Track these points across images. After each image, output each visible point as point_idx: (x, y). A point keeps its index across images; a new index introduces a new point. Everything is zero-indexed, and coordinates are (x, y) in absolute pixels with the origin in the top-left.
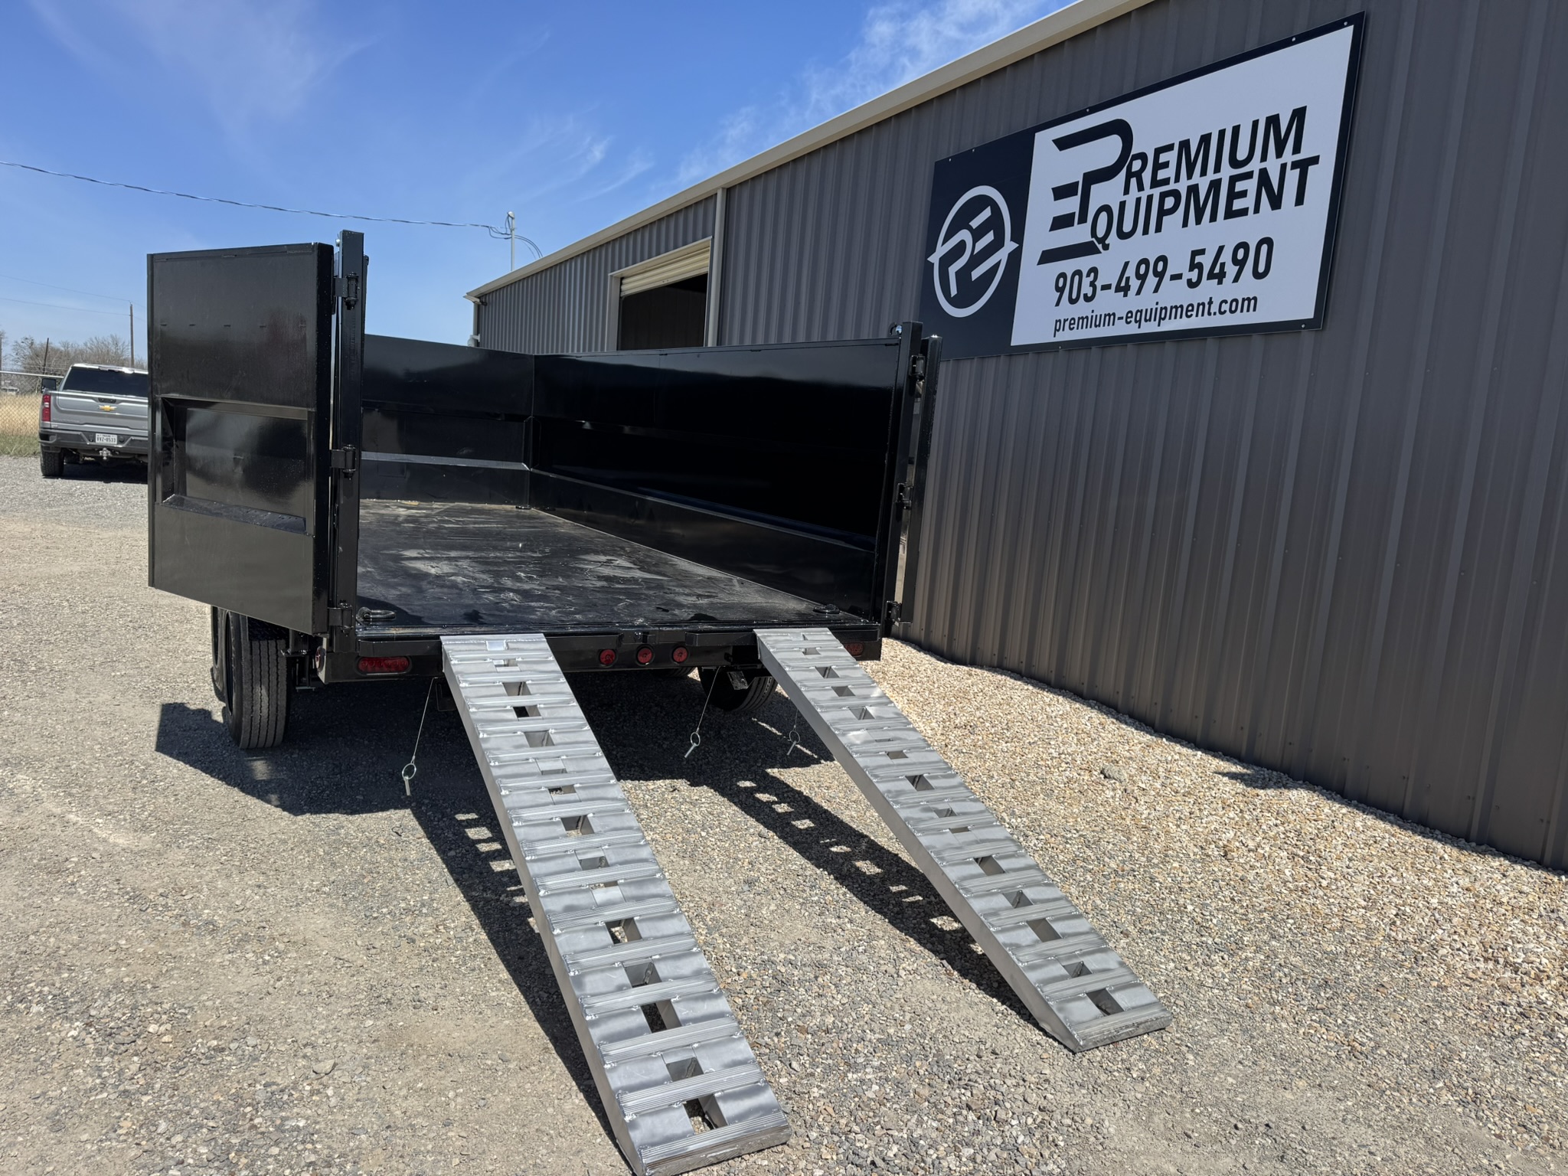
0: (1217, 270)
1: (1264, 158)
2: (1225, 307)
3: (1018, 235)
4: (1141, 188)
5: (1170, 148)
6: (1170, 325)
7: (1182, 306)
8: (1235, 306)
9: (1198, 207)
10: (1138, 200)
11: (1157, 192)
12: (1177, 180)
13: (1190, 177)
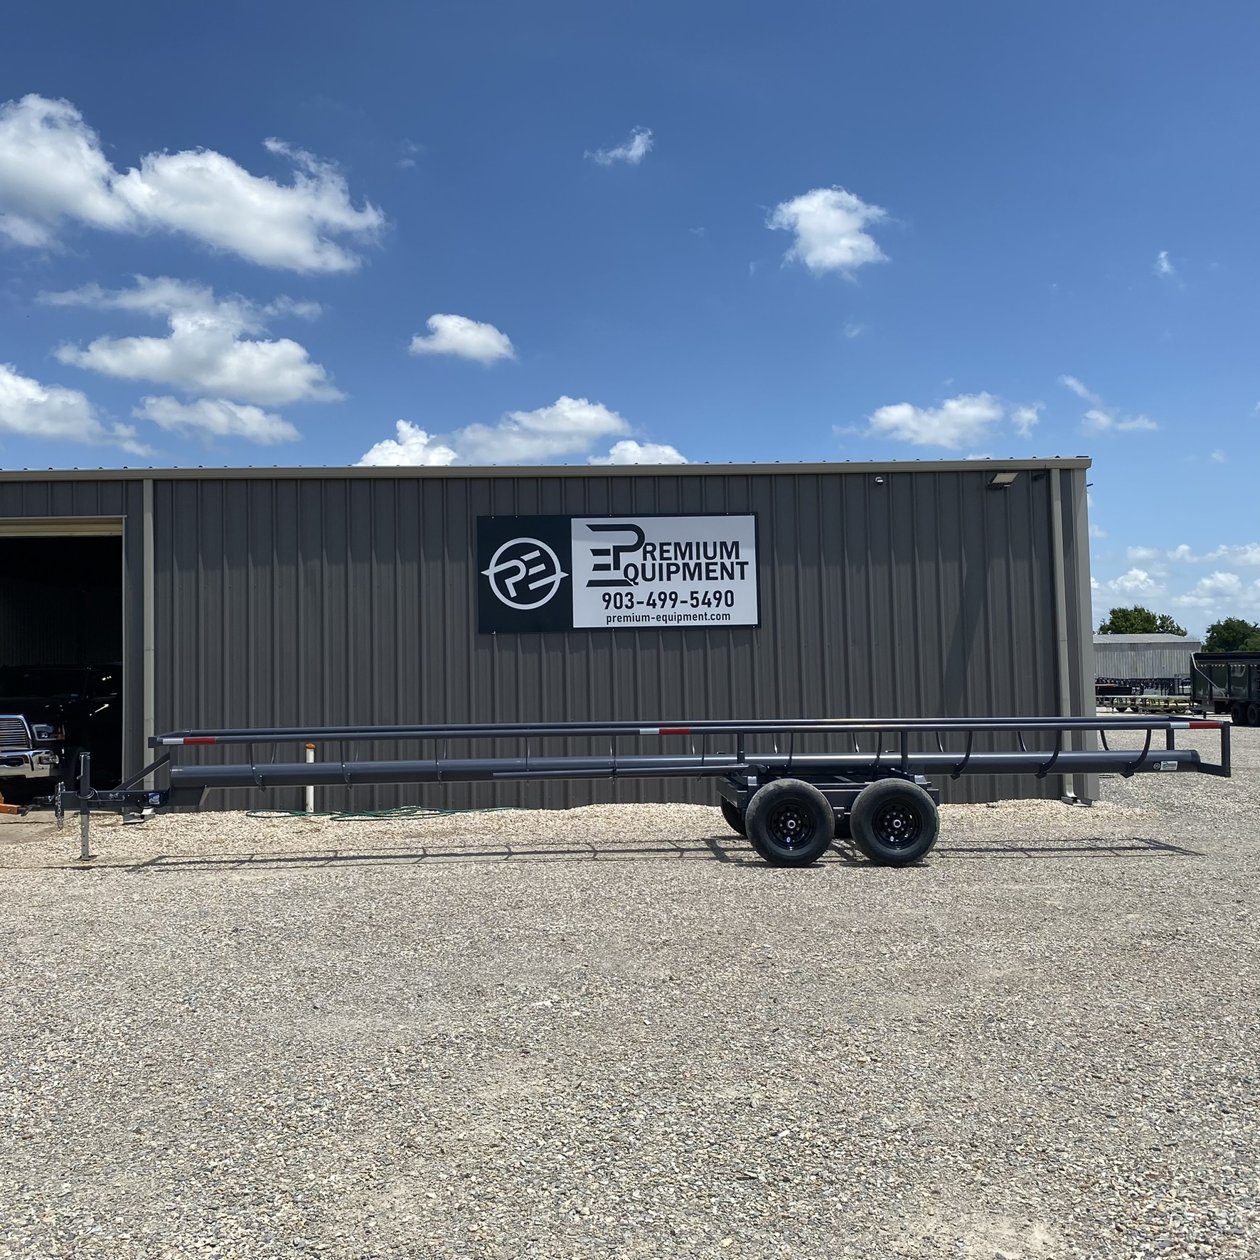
0: (706, 601)
1: (722, 558)
2: (713, 617)
3: (566, 570)
4: (654, 558)
5: (670, 544)
6: (684, 623)
7: (690, 615)
8: (719, 617)
9: (690, 573)
10: (654, 565)
11: (665, 563)
12: (676, 559)
13: (683, 558)
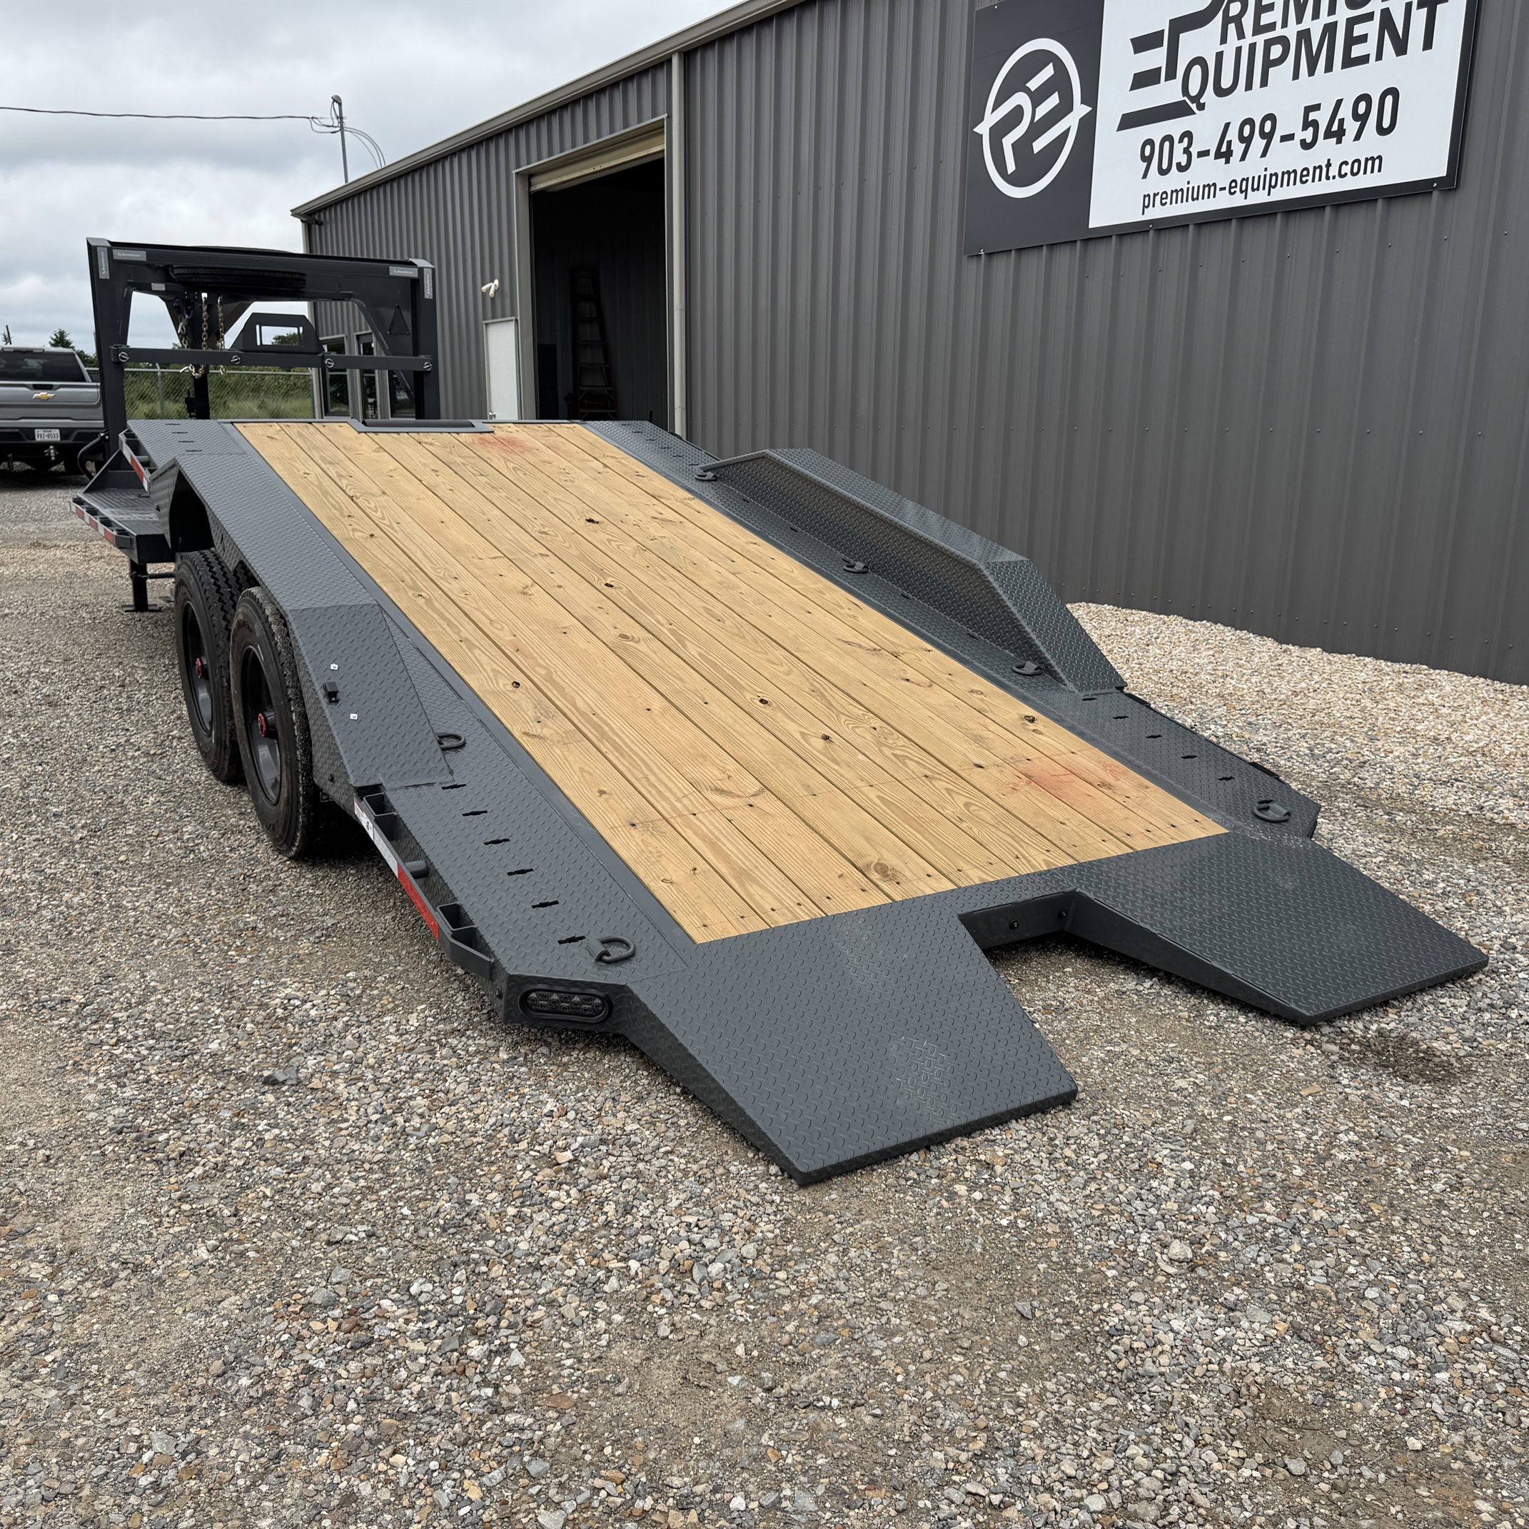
0: (1335, 128)
2: (1346, 169)
3: (1090, 97)
4: (1241, 35)
6: (1280, 194)
7: (1295, 171)
8: (1357, 167)
9: (1310, 56)
10: (1239, 50)
11: (1260, 40)
12: (1285, 24)
13: (1299, 20)
